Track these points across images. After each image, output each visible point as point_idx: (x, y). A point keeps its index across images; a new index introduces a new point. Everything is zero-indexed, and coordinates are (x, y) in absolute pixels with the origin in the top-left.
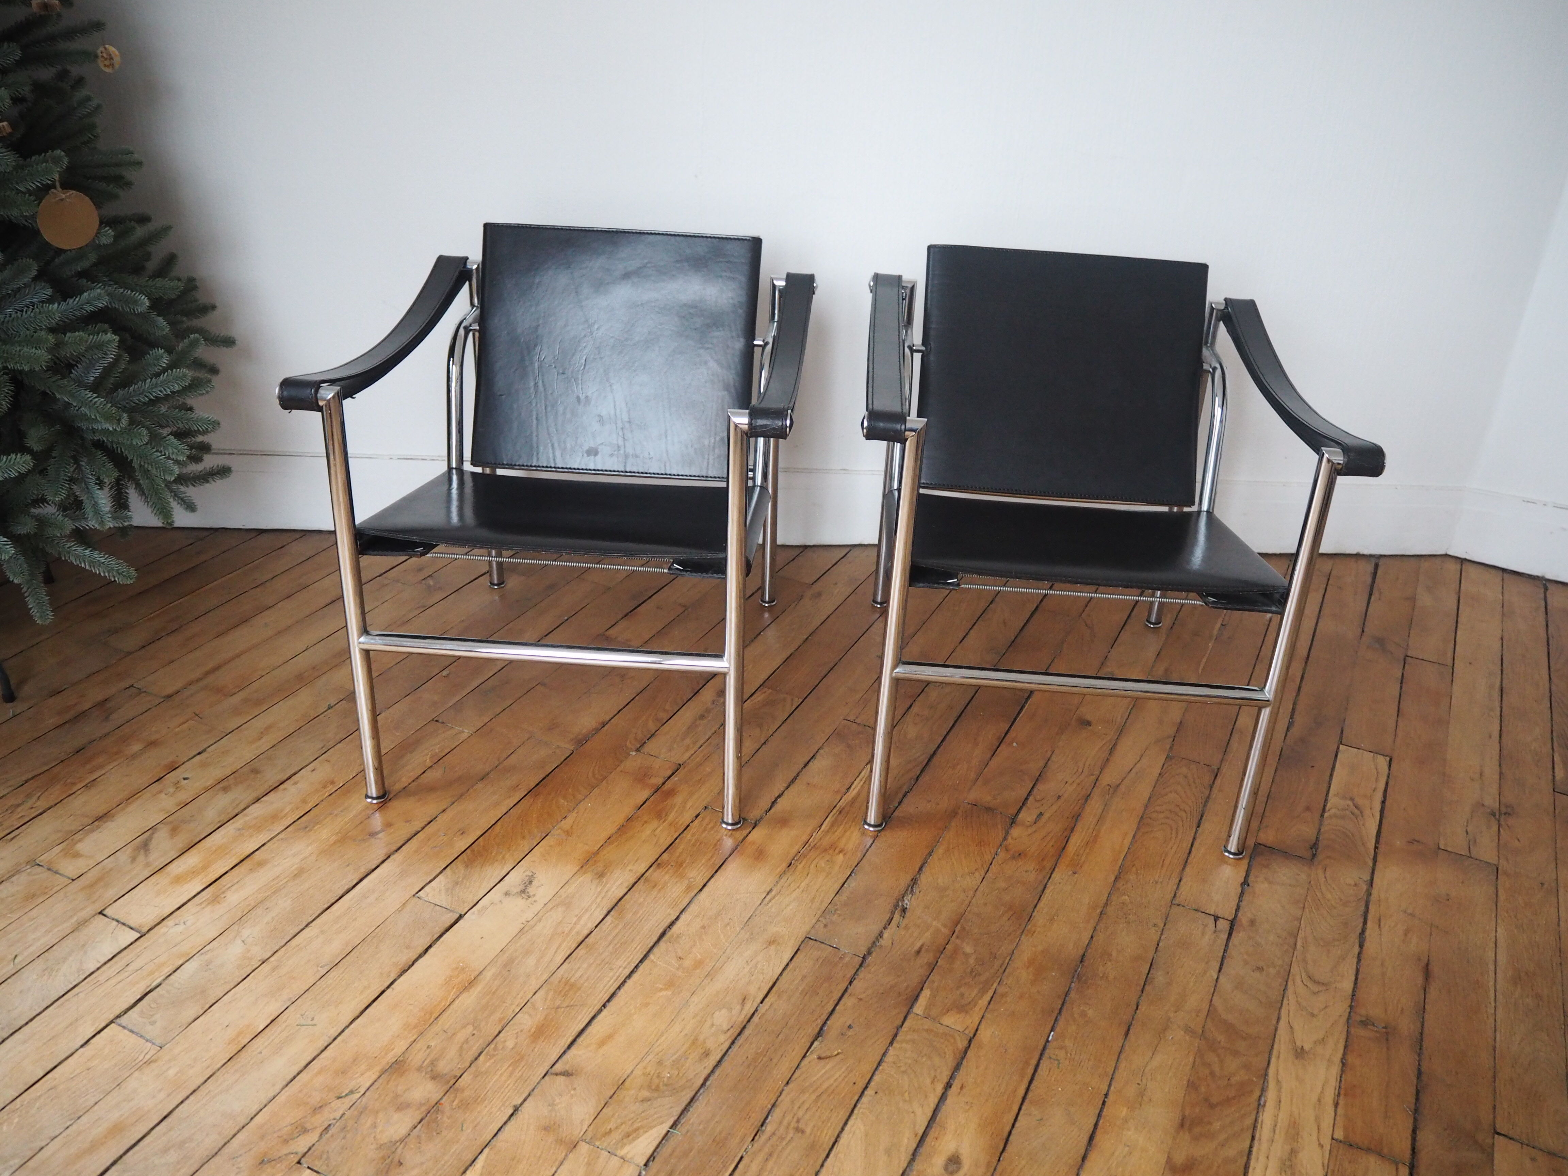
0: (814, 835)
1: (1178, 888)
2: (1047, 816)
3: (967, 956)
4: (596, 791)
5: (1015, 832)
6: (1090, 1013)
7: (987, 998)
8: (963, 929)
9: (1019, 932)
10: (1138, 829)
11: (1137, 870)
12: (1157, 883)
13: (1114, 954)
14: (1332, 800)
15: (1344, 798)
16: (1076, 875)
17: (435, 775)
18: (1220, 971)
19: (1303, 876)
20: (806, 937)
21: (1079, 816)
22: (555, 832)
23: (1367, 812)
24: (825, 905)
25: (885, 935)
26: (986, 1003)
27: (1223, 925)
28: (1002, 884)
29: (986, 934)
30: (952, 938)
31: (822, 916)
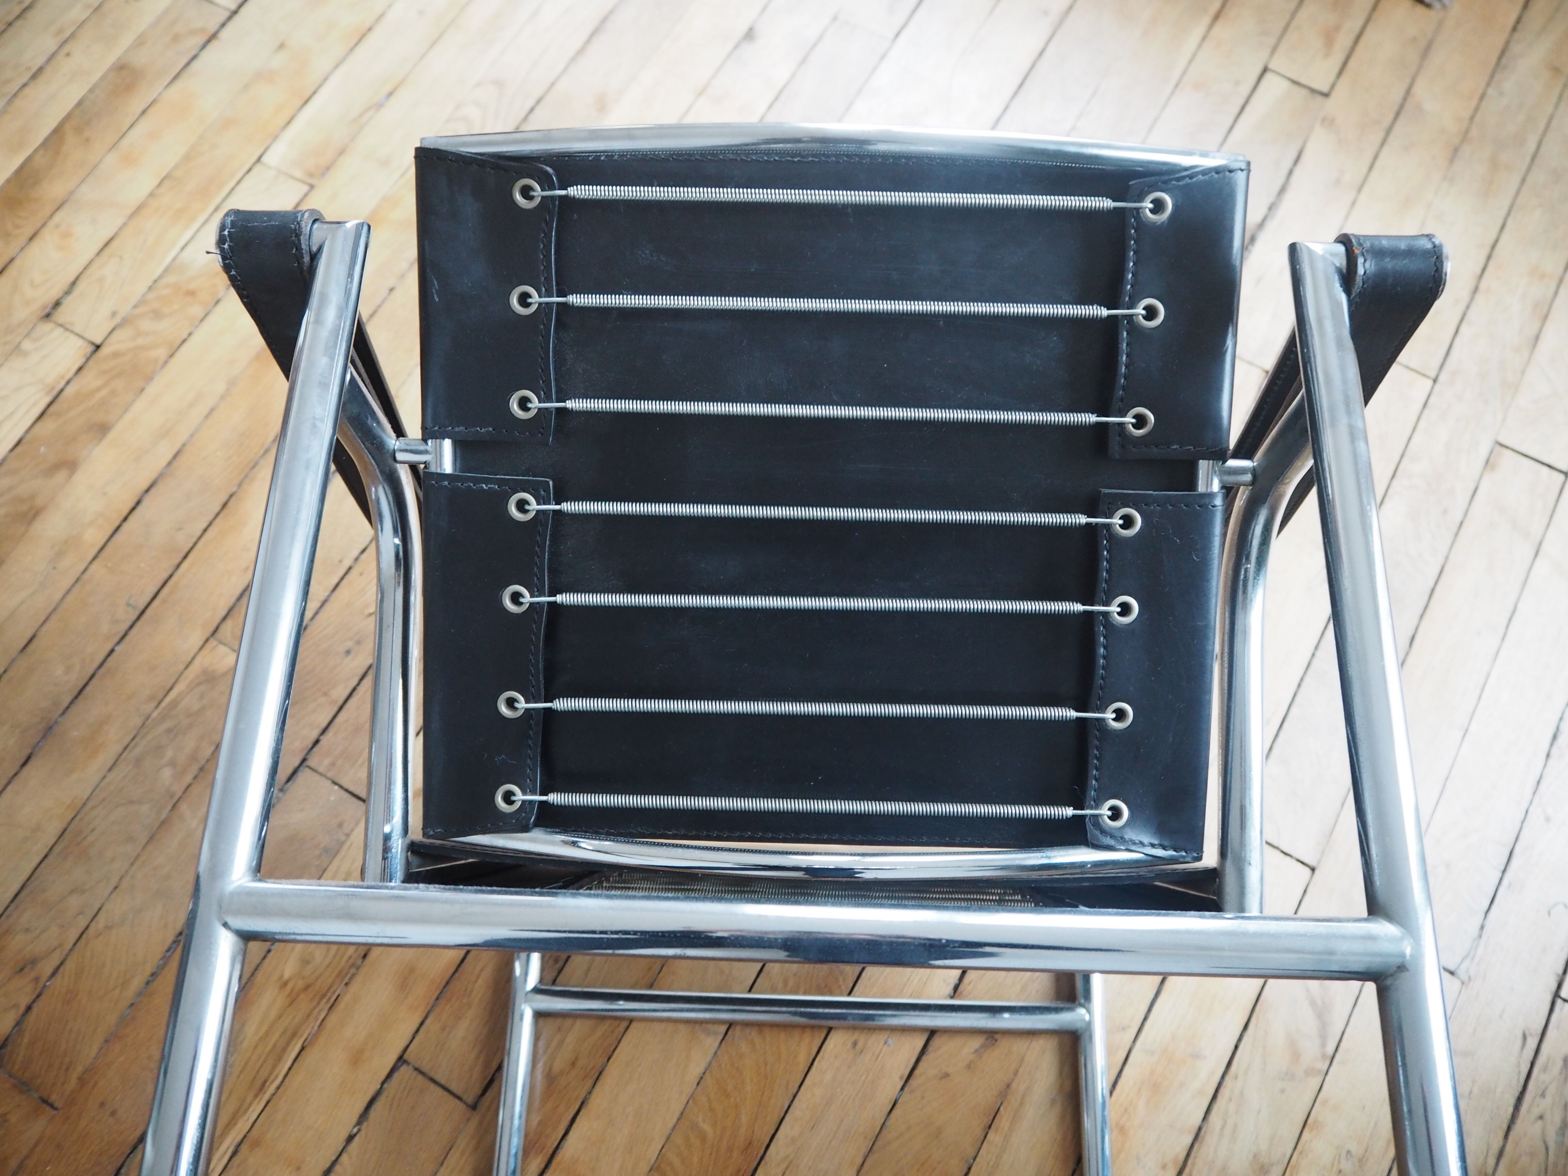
7: (172, 695)
8: (161, 810)
26: (176, 688)
28: (75, 902)
29: (132, 802)
30: (179, 793)
31: (341, 844)
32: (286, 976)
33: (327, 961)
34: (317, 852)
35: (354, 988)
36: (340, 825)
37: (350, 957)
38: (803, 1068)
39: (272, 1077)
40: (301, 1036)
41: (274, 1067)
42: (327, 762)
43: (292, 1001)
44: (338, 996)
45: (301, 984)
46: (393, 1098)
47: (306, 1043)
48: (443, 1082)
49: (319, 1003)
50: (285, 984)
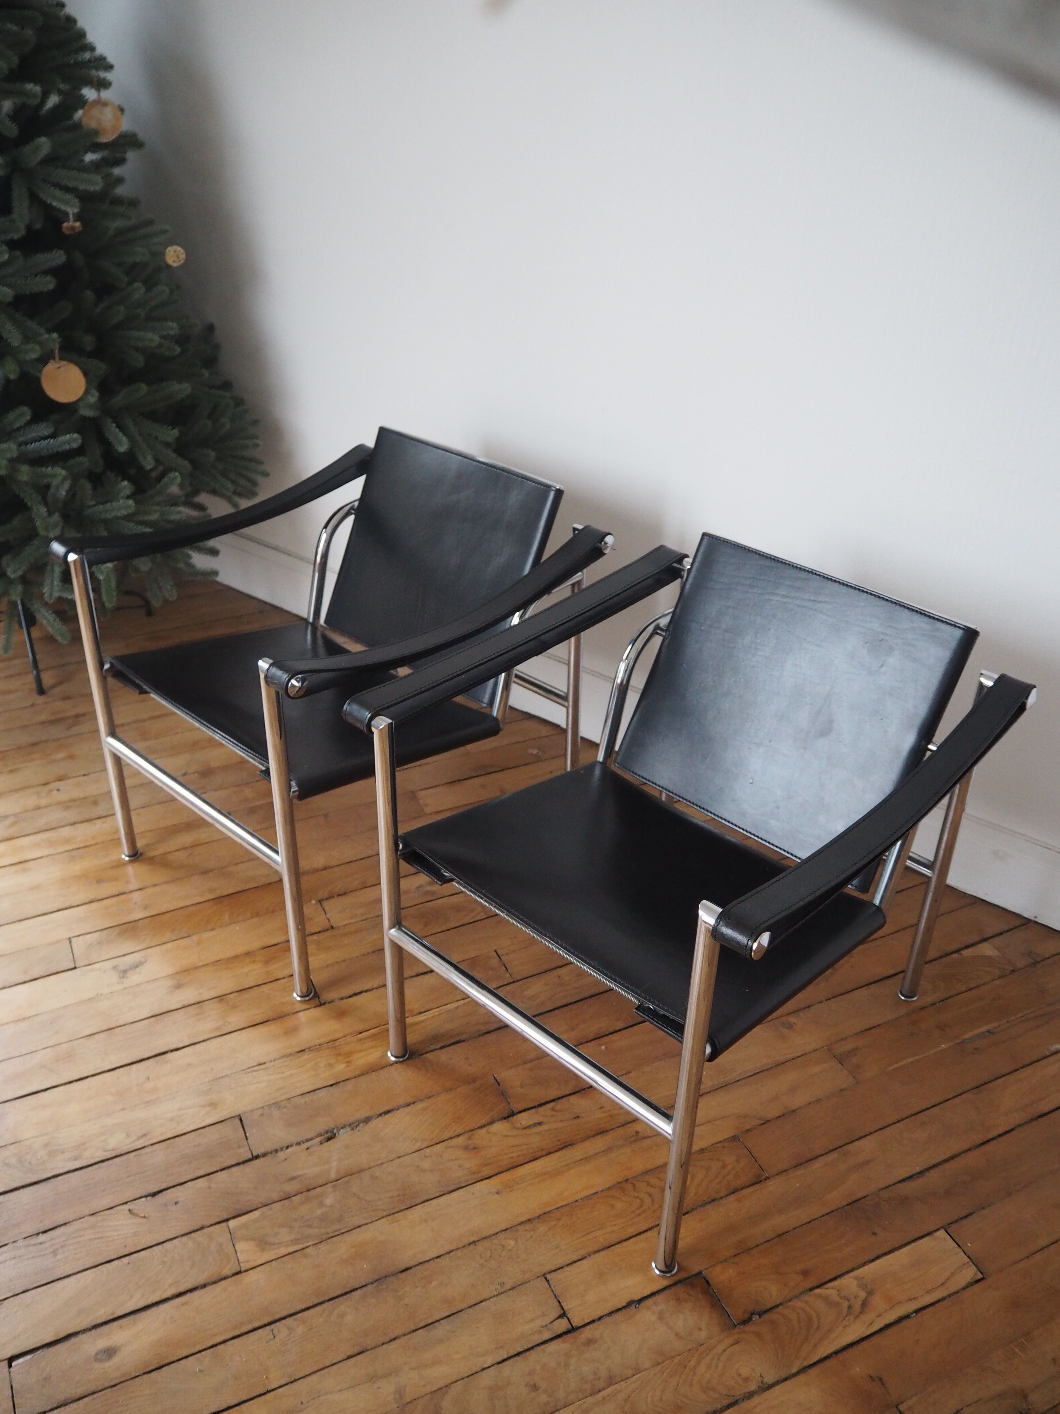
0: (348, 1037)
1: (568, 1265)
2: (544, 1127)
3: (321, 1204)
4: (256, 920)
5: (500, 1127)
6: (349, 1318)
7: (291, 1249)
8: (348, 1182)
9: (384, 1214)
10: (610, 1188)
11: (555, 1225)
12: (557, 1248)
13: (435, 1283)
14: (849, 1282)
15: (863, 1286)
16: (497, 1196)
17: (182, 856)
18: (499, 1363)
19: (703, 1335)
20: (239, 1115)
21: (570, 1145)
22: (195, 938)
23: (867, 1318)
24: (283, 1098)
25: (290, 1149)
26: (285, 1253)
27: (562, 1325)
28: (426, 1165)
29: (359, 1198)
30: (330, 1185)
31: (269, 1106)
34: (284, 1110)
35: (318, 1042)
36: (262, 1115)
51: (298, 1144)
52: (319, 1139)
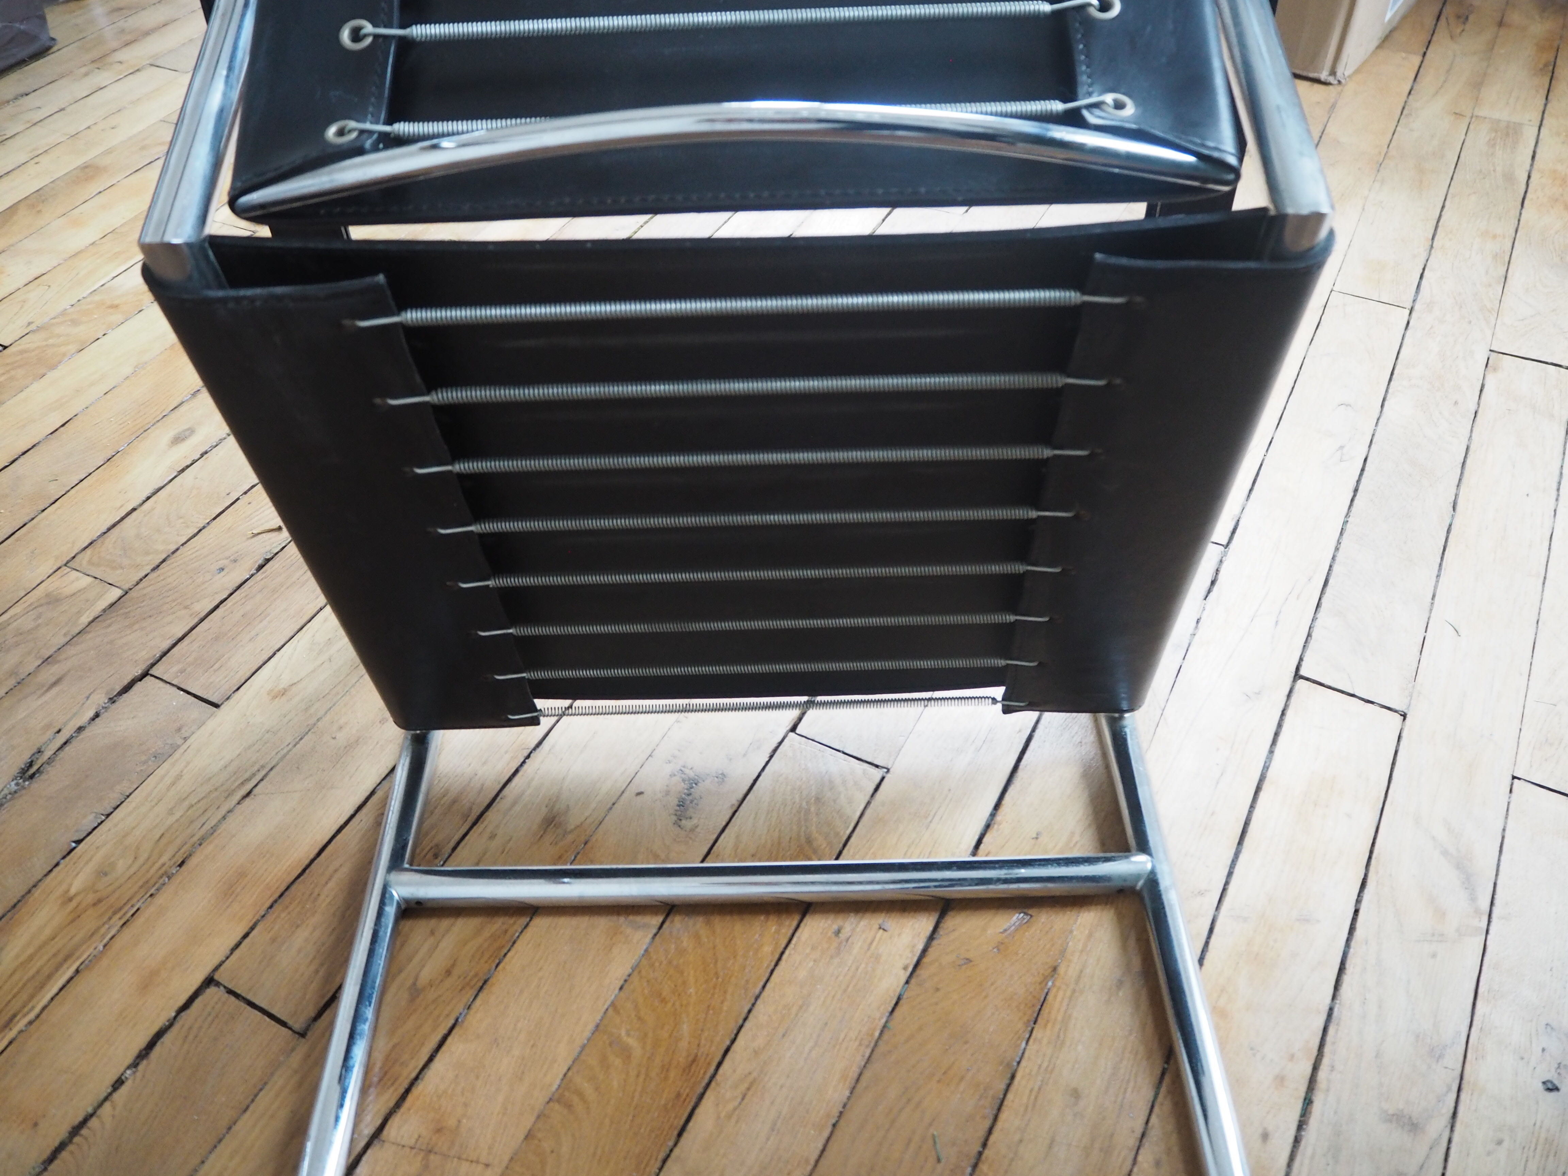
25: (91, 714)
31: (175, 748)
32: (73, 891)
33: (132, 870)
34: (144, 758)
35: (160, 900)
36: (179, 730)
37: (164, 865)
38: (768, 963)
39: (26, 1010)
40: (78, 958)
41: (32, 997)
42: (175, 669)
43: (75, 917)
44: (138, 909)
45: (91, 898)
46: (190, 1028)
47: (82, 967)
48: (263, 1005)
49: (110, 918)
50: (70, 900)
51: (80, 729)
52: (48, 754)
